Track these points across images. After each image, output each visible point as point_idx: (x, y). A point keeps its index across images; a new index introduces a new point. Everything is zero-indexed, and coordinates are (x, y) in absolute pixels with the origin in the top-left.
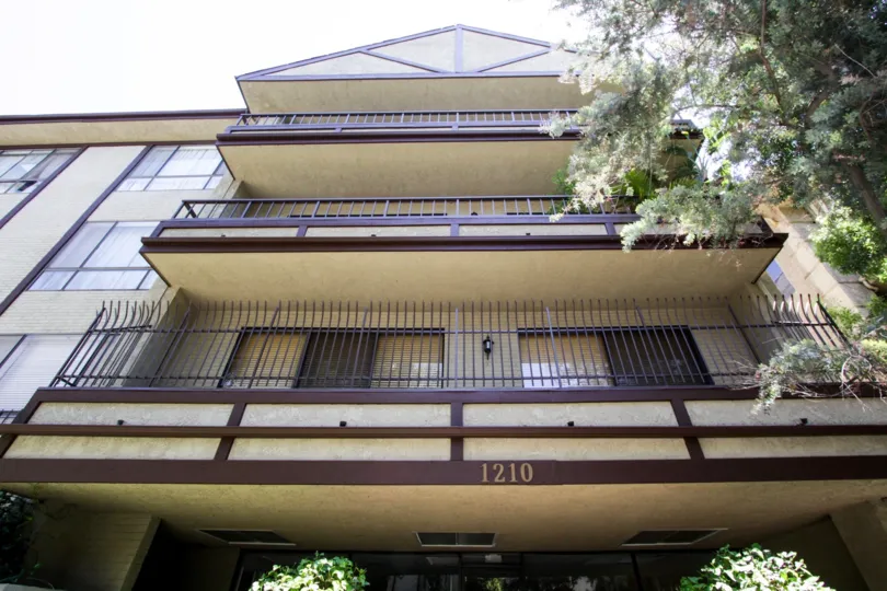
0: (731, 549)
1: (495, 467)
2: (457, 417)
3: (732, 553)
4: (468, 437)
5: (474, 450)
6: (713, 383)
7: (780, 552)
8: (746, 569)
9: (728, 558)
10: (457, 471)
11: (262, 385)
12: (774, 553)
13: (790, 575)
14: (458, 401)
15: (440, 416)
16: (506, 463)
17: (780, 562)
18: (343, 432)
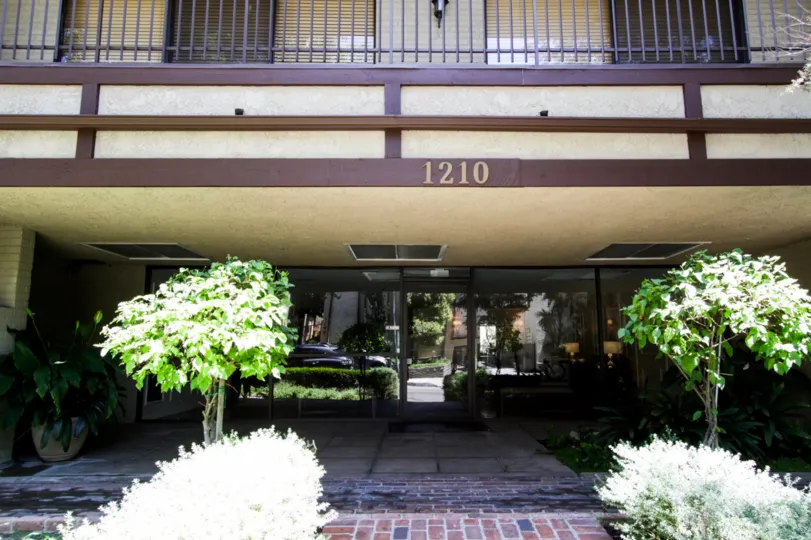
0: (707, 254)
1: (441, 166)
2: (393, 103)
3: (708, 257)
4: (408, 129)
5: (414, 145)
6: (748, 61)
7: (763, 255)
8: (717, 272)
9: (701, 261)
10: (394, 171)
11: (114, 58)
12: (755, 257)
13: (764, 277)
14: (394, 81)
15: (370, 101)
16: (456, 163)
17: (757, 265)
18: (240, 122)
